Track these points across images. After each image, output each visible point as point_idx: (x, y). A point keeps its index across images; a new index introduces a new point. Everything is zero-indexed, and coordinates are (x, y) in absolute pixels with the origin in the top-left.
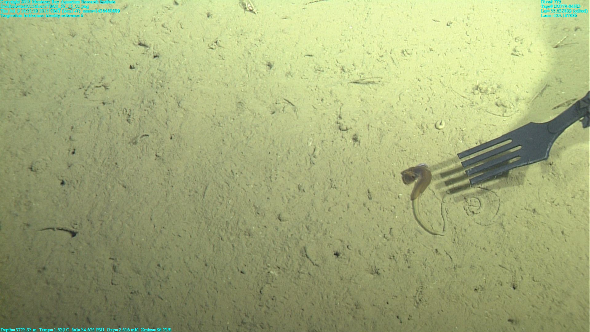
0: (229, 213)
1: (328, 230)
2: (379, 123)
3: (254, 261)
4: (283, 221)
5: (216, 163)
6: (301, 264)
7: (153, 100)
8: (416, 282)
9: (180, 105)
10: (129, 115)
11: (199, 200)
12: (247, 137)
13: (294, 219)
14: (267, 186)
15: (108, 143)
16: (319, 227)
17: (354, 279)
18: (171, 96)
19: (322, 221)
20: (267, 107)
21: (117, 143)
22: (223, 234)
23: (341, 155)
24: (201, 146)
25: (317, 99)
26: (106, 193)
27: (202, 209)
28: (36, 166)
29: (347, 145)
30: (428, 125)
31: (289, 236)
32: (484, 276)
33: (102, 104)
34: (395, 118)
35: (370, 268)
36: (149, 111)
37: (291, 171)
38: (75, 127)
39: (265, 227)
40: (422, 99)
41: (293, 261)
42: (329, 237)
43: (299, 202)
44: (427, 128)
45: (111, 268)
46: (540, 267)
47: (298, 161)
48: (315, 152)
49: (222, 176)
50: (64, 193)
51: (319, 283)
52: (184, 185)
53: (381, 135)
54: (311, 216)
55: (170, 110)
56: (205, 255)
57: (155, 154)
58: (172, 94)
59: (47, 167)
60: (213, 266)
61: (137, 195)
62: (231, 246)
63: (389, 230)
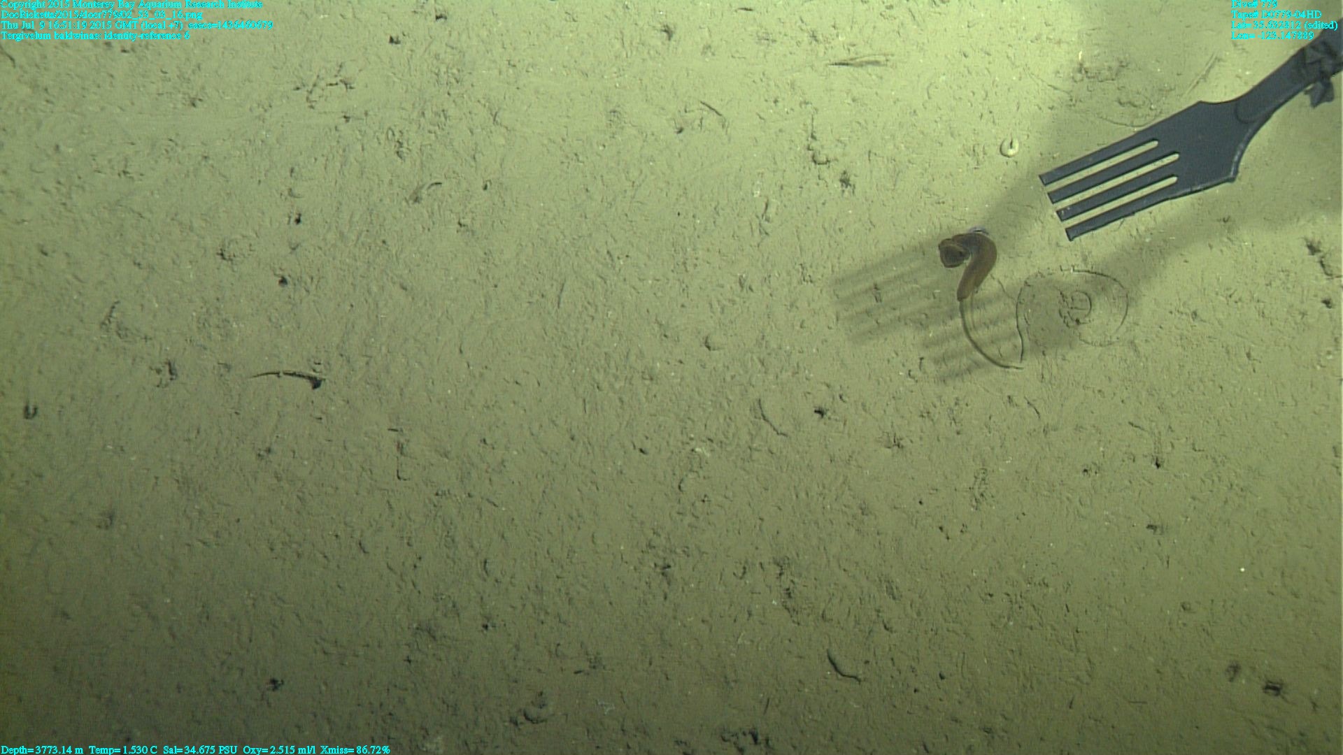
0: (610, 336)
1: (801, 365)
2: (890, 146)
3: (662, 428)
4: (714, 350)
5: (576, 237)
6: (754, 433)
7: (443, 111)
8: (974, 460)
9: (497, 119)
10: (398, 142)
11: (549, 313)
12: (633, 182)
13: (734, 346)
14: (679, 280)
15: (363, 200)
16: (783, 358)
17: (856, 460)
18: (479, 101)
19: (788, 348)
20: (667, 120)
21: (381, 200)
22: (600, 377)
23: (819, 214)
24: (544, 203)
25: (766, 101)
26: (370, 300)
27: (556, 329)
28: (231, 250)
29: (830, 194)
30: (986, 148)
31: (728, 379)
32: (1102, 444)
33: (344, 120)
34: (921, 136)
35: (885, 437)
36: (439, 133)
37: (723, 251)
38: (296, 169)
39: (681, 362)
40: (971, 94)
41: (737, 427)
42: (805, 380)
43: (742, 312)
44: (985, 154)
45: (394, 448)
46: (1206, 423)
47: (736, 228)
48: (768, 211)
49: (590, 263)
50: (290, 303)
51: (790, 468)
52: (519, 283)
53: (895, 170)
54: (767, 338)
55: (479, 130)
56: (569, 420)
57: (456, 221)
58: (480, 97)
59: (251, 250)
60: (586, 440)
61: (431, 305)
62: (617, 401)
63: (919, 361)
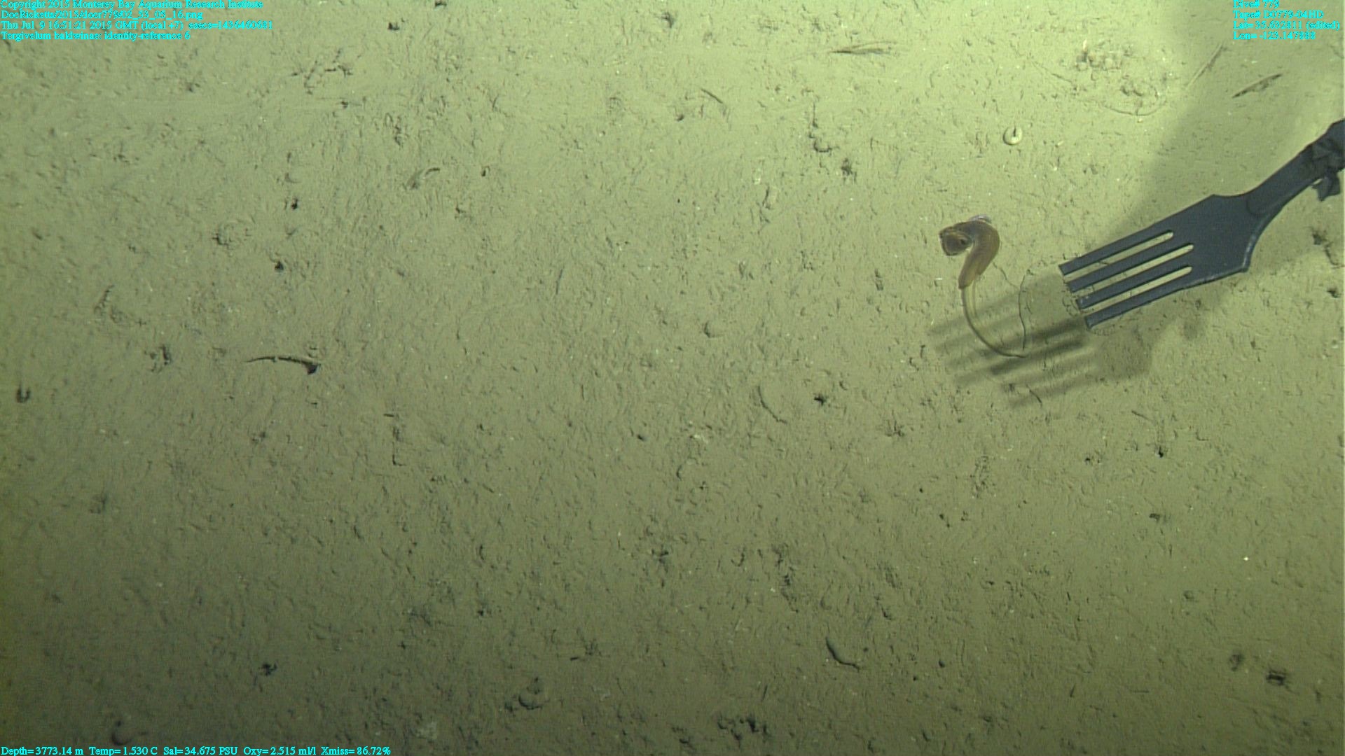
0: (608, 322)
1: (801, 352)
2: (892, 134)
3: (661, 415)
4: (714, 336)
5: (575, 224)
6: (753, 420)
7: (442, 97)
8: (975, 449)
9: (496, 105)
10: (396, 128)
11: (547, 299)
12: (633, 169)
13: (734, 333)
14: (678, 267)
15: (360, 186)
16: (783, 347)
17: (856, 448)
18: (478, 88)
19: (788, 335)
20: (668, 107)
21: (378, 186)
22: (598, 363)
23: (820, 201)
24: (543, 189)
25: (768, 88)
26: (367, 286)
27: (555, 315)
28: (227, 234)
29: (832, 181)
30: (989, 137)
31: (728, 366)
32: (1105, 432)
33: (341, 106)
34: (923, 124)
35: (886, 425)
36: (437, 119)
37: (723, 238)
38: (293, 154)
39: (680, 349)
40: (975, 83)
41: (735, 413)
42: (804, 367)
43: (742, 299)
44: (988, 142)
45: (391, 433)
46: (1210, 413)
47: (737, 216)
48: (769, 197)
49: (588, 249)
50: (286, 288)
51: (789, 455)
52: (517, 269)
53: (897, 159)
54: (767, 325)
55: (478, 116)
56: (566, 407)
57: (454, 207)
58: (479, 83)
59: (247, 235)
60: (584, 426)
61: (428, 291)
62: (615, 387)
63: (920, 349)
